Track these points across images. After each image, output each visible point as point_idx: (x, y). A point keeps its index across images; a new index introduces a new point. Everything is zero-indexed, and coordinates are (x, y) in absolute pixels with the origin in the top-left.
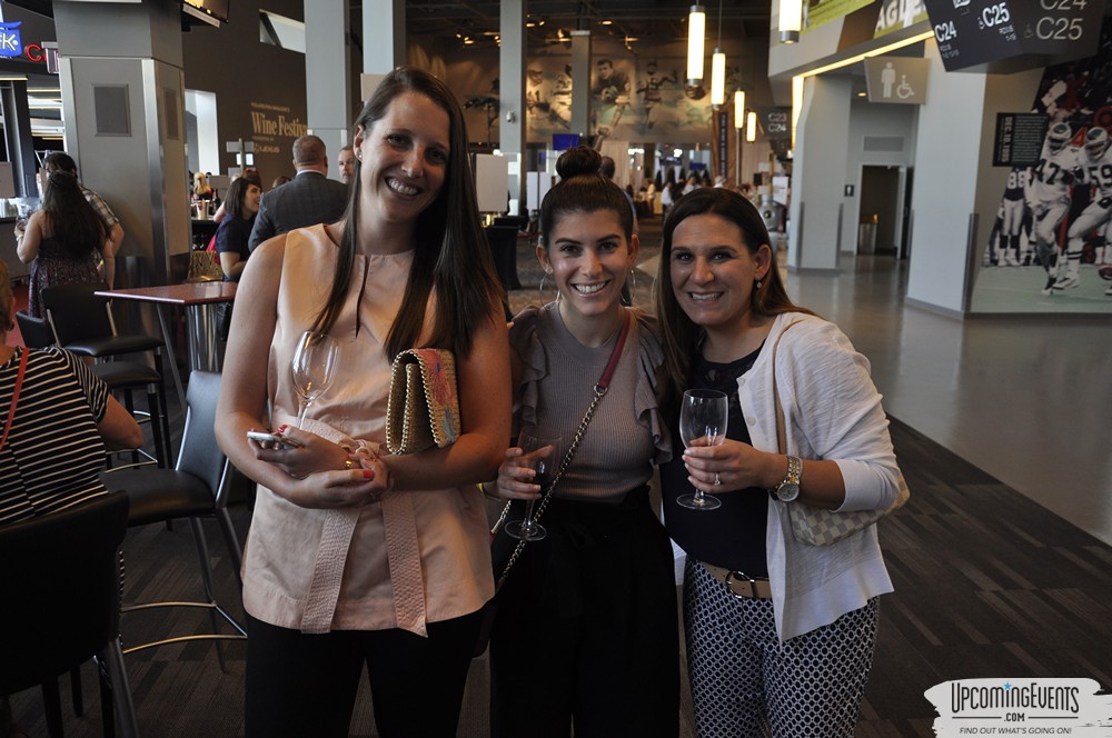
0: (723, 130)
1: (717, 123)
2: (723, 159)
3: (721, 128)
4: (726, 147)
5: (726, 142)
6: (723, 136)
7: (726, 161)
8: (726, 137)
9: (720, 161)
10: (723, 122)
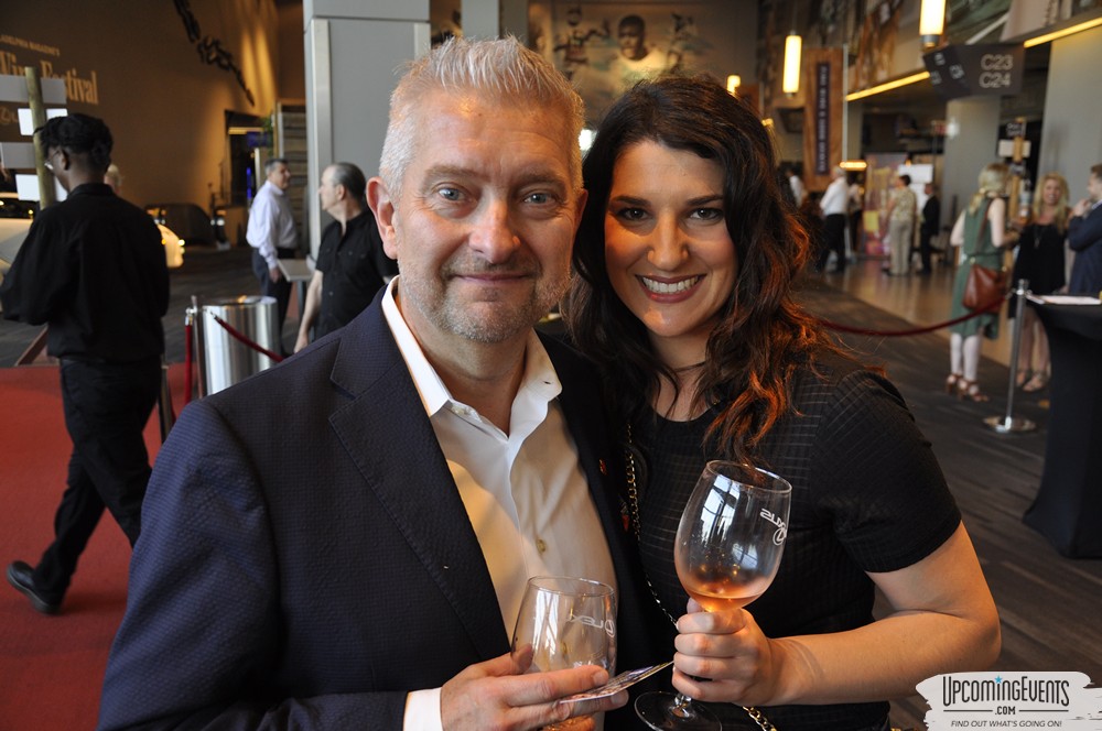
0: (823, 92)
1: (813, 79)
2: (822, 137)
3: (819, 87)
4: (827, 118)
5: (827, 110)
6: (823, 101)
7: (827, 141)
8: (827, 103)
9: (818, 141)
10: (823, 78)
